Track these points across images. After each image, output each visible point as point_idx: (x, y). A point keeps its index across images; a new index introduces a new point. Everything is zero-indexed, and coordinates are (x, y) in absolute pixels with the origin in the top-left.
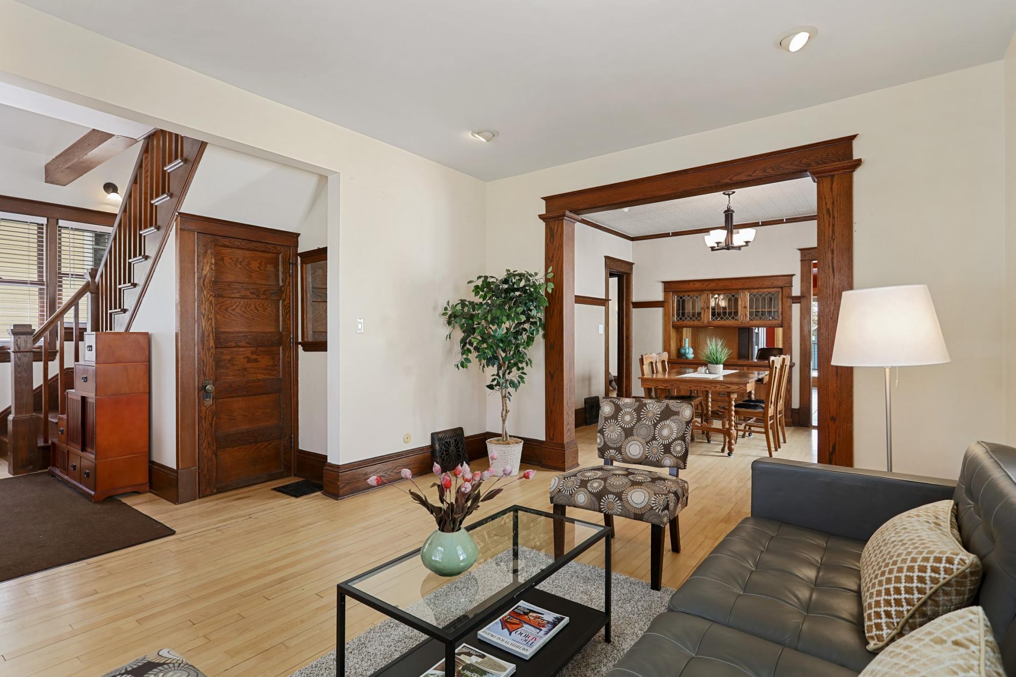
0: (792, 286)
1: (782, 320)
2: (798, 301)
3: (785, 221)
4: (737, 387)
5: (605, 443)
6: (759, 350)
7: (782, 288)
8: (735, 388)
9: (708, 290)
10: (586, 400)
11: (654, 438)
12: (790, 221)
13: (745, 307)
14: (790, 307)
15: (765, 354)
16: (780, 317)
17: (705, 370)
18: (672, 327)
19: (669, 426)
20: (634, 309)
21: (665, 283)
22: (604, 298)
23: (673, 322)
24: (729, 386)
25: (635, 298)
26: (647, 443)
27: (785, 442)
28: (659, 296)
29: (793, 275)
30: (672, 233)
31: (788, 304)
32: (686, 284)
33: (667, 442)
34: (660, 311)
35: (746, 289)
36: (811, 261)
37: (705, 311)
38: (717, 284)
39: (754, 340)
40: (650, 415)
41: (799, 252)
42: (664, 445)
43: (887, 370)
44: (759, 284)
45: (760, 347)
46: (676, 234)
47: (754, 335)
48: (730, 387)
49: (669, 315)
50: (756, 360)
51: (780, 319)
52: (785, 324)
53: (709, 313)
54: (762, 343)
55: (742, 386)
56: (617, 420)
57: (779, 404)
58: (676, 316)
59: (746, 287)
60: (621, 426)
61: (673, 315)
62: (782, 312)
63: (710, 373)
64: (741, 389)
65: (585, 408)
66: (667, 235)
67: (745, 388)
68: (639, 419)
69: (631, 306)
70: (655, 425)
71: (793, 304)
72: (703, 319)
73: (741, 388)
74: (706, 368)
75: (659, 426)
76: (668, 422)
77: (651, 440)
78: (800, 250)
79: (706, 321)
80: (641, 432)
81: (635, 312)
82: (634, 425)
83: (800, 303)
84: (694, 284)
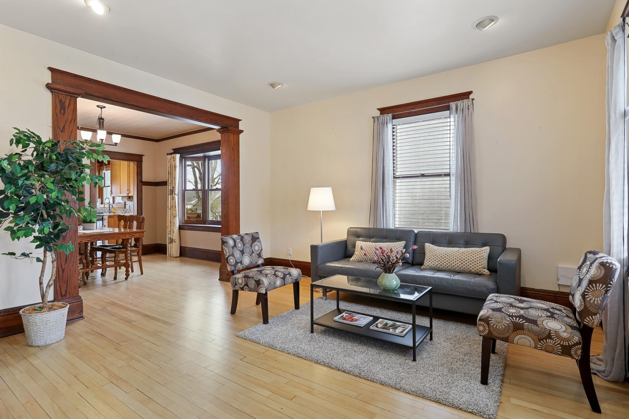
5: (236, 261)
11: (253, 252)
19: (257, 245)
26: (251, 255)
33: (258, 252)
40: (247, 241)
42: (258, 254)
43: (321, 212)
56: (237, 247)
60: (239, 250)
68: (244, 245)
70: (251, 246)
75: (253, 246)
76: (256, 243)
77: (252, 254)
80: (247, 250)
82: (243, 248)
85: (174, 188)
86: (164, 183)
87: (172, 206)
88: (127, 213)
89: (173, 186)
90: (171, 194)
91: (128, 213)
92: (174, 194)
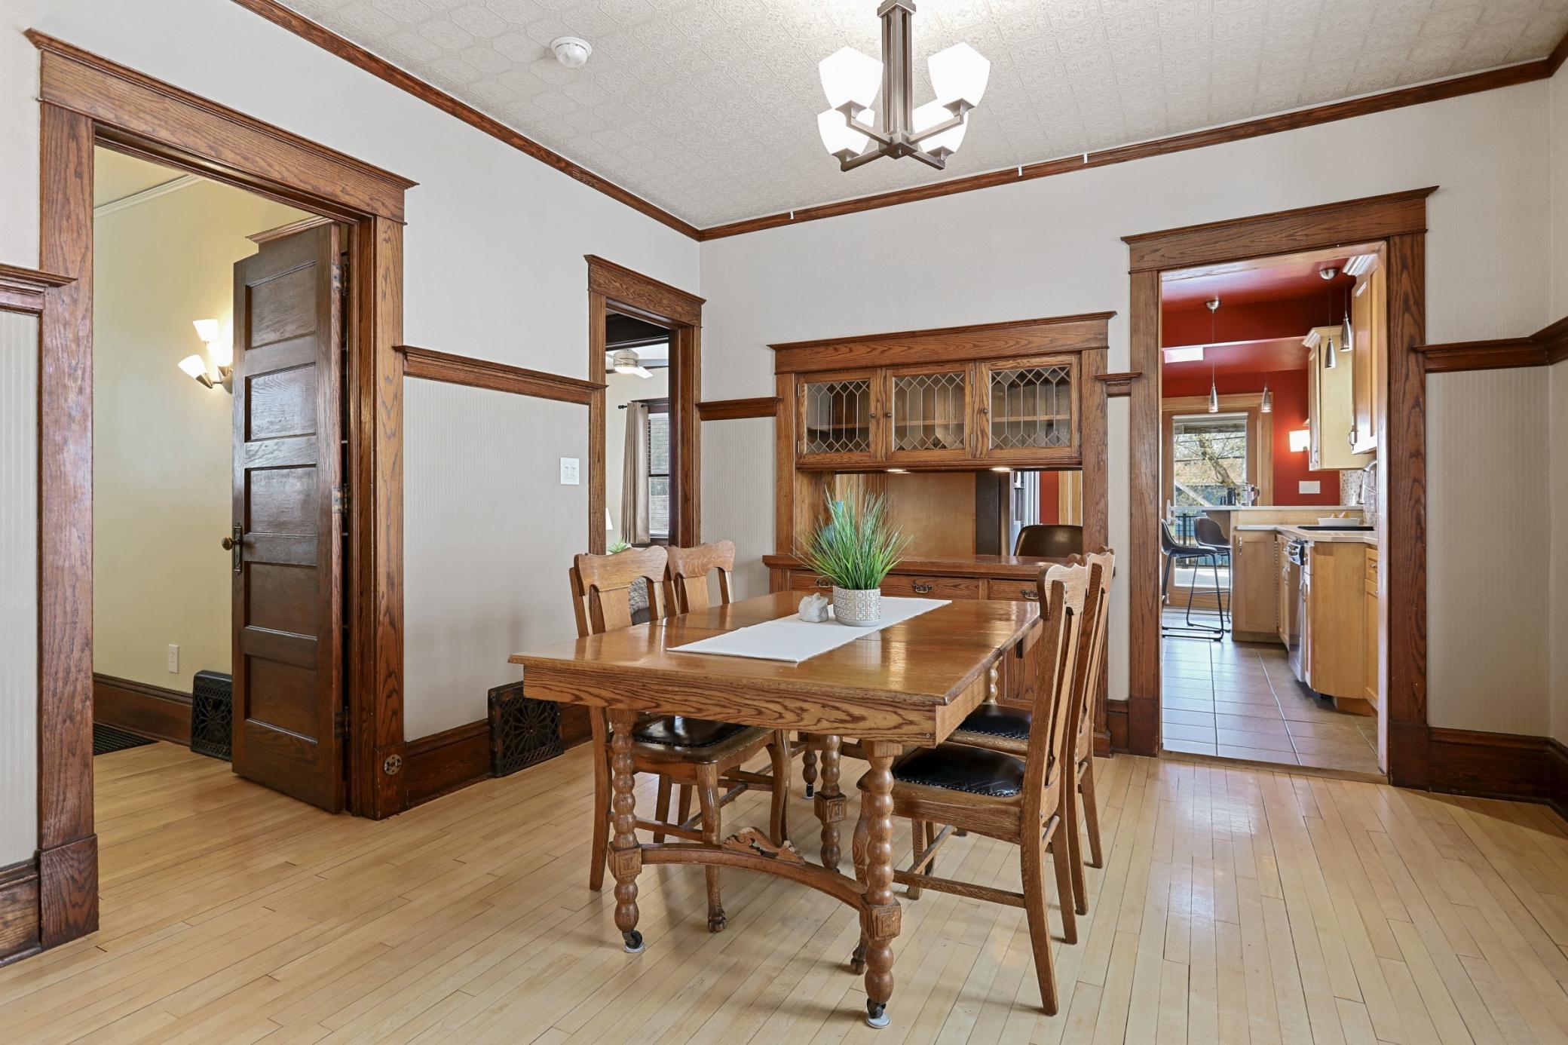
0: (1107, 347)
1: (1080, 446)
2: (1124, 389)
3: (1086, 161)
4: (893, 720)
6: (1023, 530)
7: (1079, 352)
8: (882, 724)
9: (888, 366)
10: (494, 694)
12: (1099, 159)
13: (983, 411)
14: (1103, 408)
15: (1036, 542)
16: (1076, 436)
17: (824, 609)
18: (798, 469)
20: (703, 424)
21: (778, 348)
22: (585, 377)
23: (800, 456)
24: (857, 711)
25: (709, 392)
27: (1097, 863)
28: (766, 388)
29: (1110, 315)
30: (795, 213)
31: (1096, 400)
32: (831, 349)
34: (765, 426)
35: (984, 359)
36: (1159, 271)
37: (878, 423)
38: (909, 348)
39: (1013, 507)
41: (1125, 248)
44: (1017, 343)
45: (1027, 524)
46: (806, 215)
47: (1013, 493)
48: (862, 718)
49: (788, 437)
50: (1014, 561)
51: (1076, 442)
52: (1090, 459)
53: (887, 429)
54: (1032, 515)
55: (912, 716)
57: (1078, 735)
58: (805, 440)
59: (984, 354)
61: (799, 438)
62: (1080, 421)
63: (839, 620)
64: (907, 729)
65: (490, 721)
66: (782, 220)
67: (927, 726)
69: (696, 414)
71: (1110, 400)
72: (872, 446)
73: (911, 723)
74: (827, 600)
78: (1127, 240)
79: (881, 453)
81: (708, 431)
83: (1129, 394)
84: (851, 350)
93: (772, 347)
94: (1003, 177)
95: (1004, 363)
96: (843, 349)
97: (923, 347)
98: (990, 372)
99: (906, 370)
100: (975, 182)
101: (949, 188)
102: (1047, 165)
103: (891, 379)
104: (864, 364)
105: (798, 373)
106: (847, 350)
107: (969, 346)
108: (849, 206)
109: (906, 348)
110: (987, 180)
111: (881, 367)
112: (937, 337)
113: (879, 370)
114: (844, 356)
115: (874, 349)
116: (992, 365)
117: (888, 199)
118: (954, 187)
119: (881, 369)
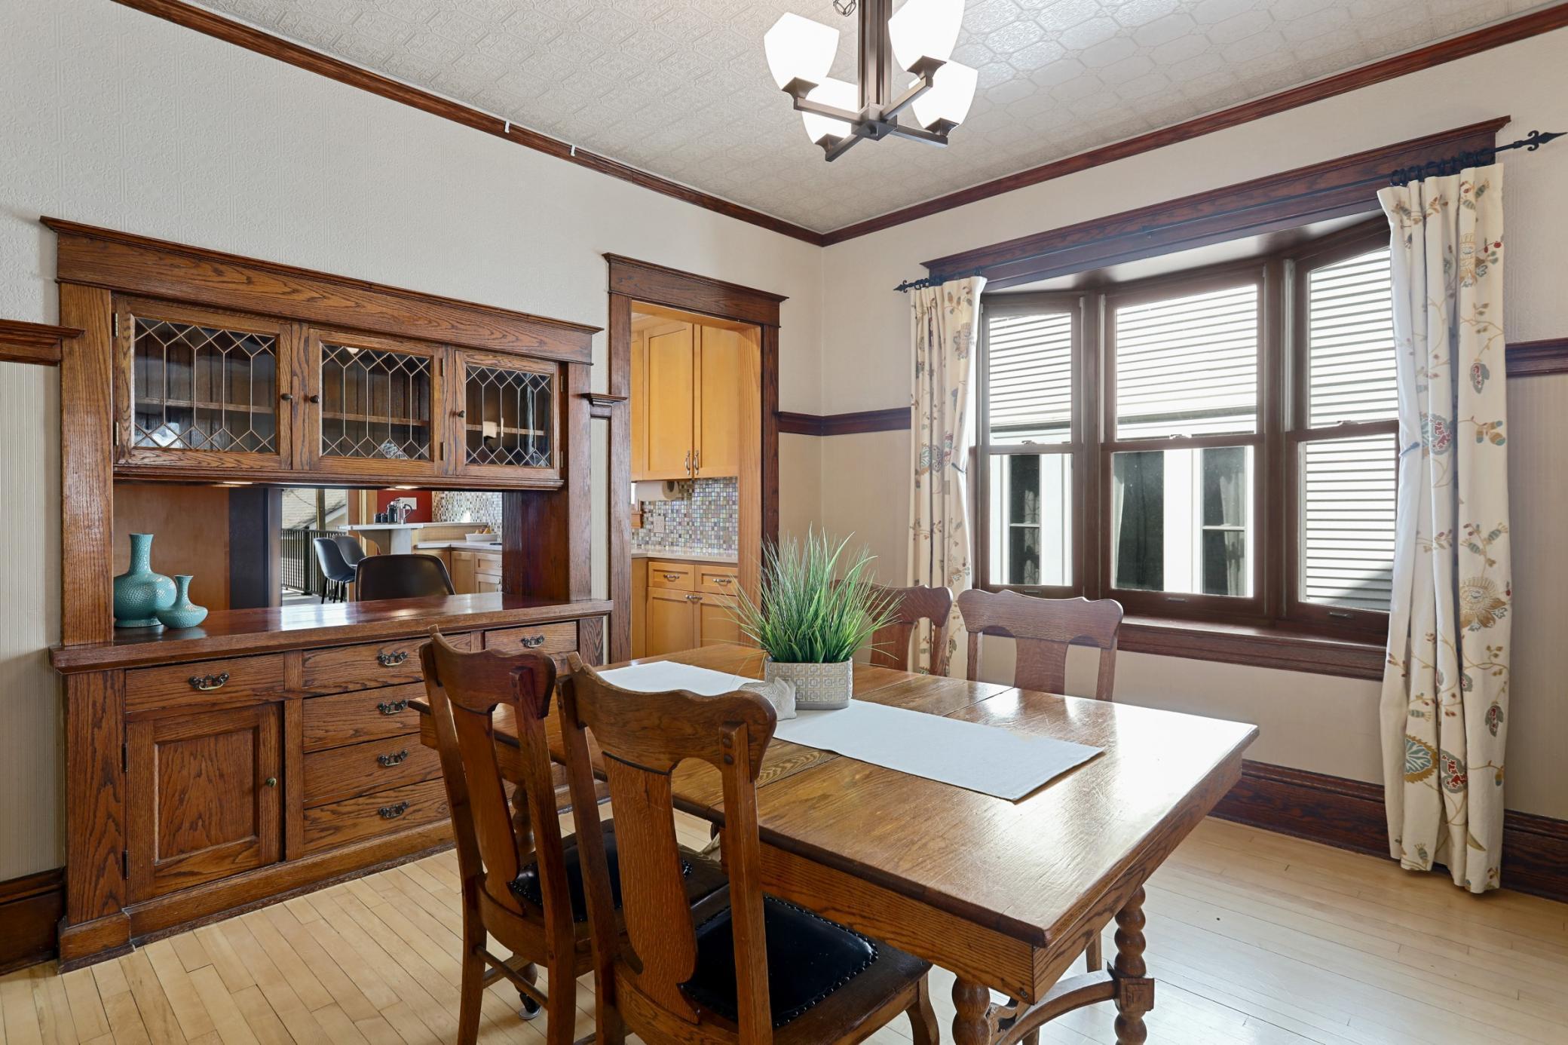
2: (606, 412)
3: (572, 153)
9: (311, 323)
12: (588, 160)
13: (456, 414)
14: (588, 429)
16: (557, 457)
18: (115, 475)
21: (63, 230)
23: (121, 450)
31: (582, 419)
35: (459, 346)
36: (632, 299)
37: (295, 408)
41: (604, 265)
49: (96, 412)
51: (557, 463)
52: (577, 483)
53: (311, 421)
58: (132, 421)
59: (462, 340)
61: (118, 416)
71: (592, 420)
72: (283, 445)
78: (605, 256)
83: (609, 418)
85: (951, 437)
86: (895, 419)
87: (936, 521)
88: (650, 547)
89: (948, 428)
90: (931, 465)
91: (658, 547)
92: (948, 468)
93: (48, 223)
94: (484, 122)
95: (483, 358)
96: (231, 274)
97: (380, 309)
98: (465, 366)
99: (343, 335)
100: (453, 110)
101: (416, 99)
102: (536, 136)
103: (317, 345)
104: (275, 309)
105: (118, 292)
106: (244, 279)
107: (445, 325)
108: (243, 35)
109: (353, 304)
110: (467, 116)
111: (301, 321)
112: (403, 301)
113: (296, 327)
114: (234, 286)
115: (295, 291)
116: (468, 356)
117: (319, 63)
118: (423, 101)
119: (300, 325)
